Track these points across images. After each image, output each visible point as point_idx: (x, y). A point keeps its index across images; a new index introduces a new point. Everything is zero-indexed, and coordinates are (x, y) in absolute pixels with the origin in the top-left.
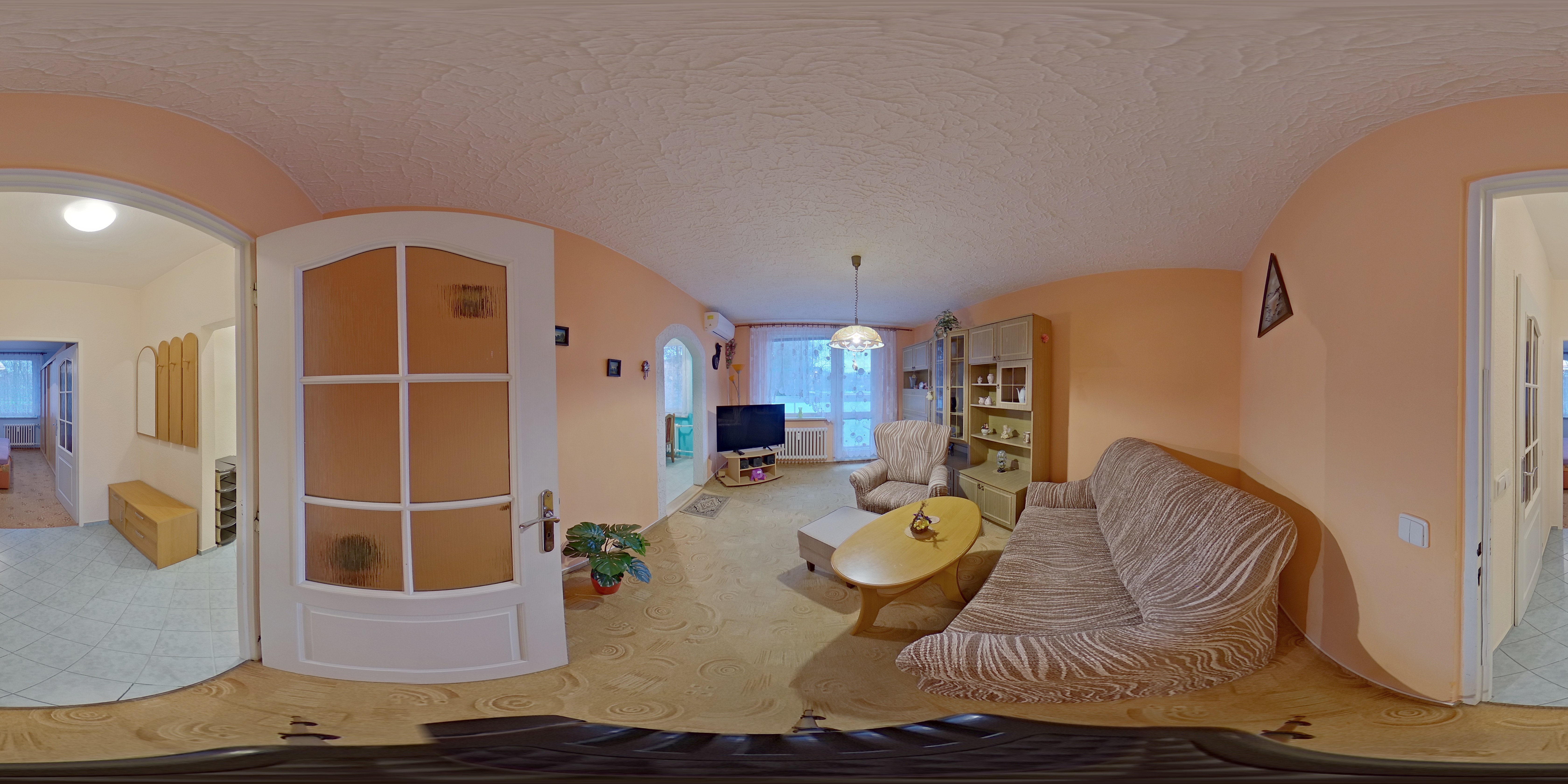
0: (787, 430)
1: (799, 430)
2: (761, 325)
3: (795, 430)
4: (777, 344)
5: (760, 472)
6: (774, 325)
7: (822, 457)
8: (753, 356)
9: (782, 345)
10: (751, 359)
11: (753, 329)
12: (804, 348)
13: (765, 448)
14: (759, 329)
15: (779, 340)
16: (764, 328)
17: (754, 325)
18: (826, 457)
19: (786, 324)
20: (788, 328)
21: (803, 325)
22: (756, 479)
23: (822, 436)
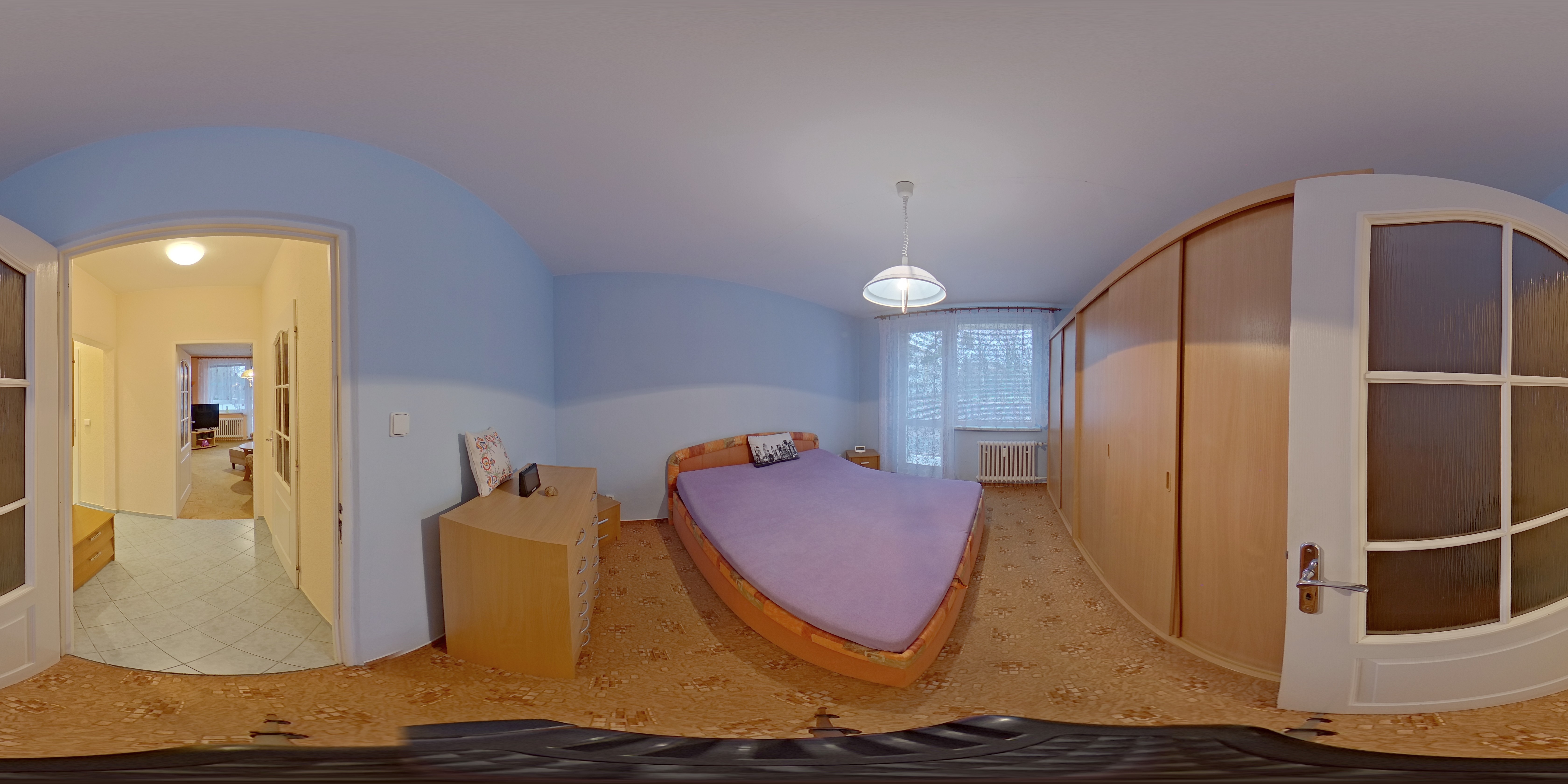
0: (220, 419)
1: (226, 419)
2: (205, 358)
3: (224, 419)
4: (213, 369)
5: (206, 442)
6: (212, 358)
7: (240, 436)
8: (200, 376)
9: (217, 370)
10: (199, 378)
11: (200, 360)
12: (229, 372)
13: (208, 429)
14: (203, 360)
15: (215, 367)
16: (207, 360)
17: (200, 358)
18: (242, 436)
19: (219, 357)
20: (220, 359)
21: (229, 358)
22: (205, 445)
23: (240, 423)
